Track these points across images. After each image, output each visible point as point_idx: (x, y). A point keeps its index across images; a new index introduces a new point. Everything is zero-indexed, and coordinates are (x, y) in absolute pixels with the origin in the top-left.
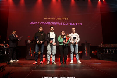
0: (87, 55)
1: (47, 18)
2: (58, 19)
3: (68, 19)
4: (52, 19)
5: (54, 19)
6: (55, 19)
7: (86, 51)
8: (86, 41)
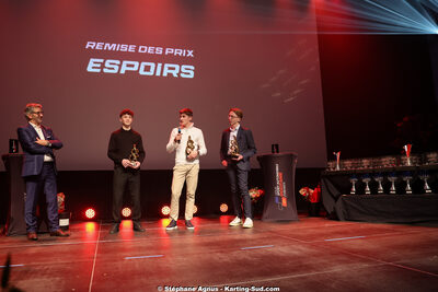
0: (284, 201)
1: (99, 46)
2: (150, 50)
3: (190, 53)
4: (124, 48)
5: (131, 49)
6: (137, 49)
7: (280, 190)
8: (276, 147)
